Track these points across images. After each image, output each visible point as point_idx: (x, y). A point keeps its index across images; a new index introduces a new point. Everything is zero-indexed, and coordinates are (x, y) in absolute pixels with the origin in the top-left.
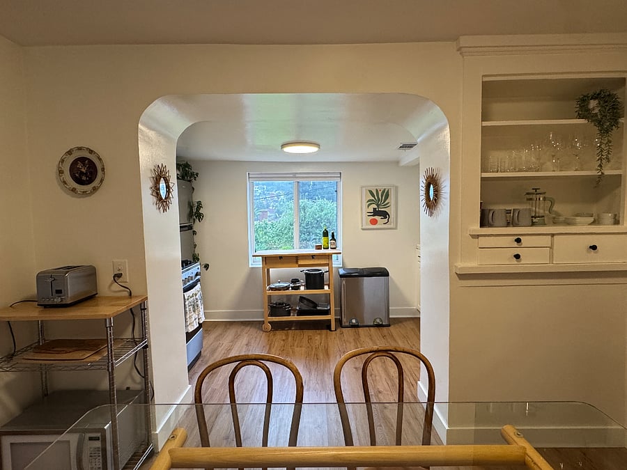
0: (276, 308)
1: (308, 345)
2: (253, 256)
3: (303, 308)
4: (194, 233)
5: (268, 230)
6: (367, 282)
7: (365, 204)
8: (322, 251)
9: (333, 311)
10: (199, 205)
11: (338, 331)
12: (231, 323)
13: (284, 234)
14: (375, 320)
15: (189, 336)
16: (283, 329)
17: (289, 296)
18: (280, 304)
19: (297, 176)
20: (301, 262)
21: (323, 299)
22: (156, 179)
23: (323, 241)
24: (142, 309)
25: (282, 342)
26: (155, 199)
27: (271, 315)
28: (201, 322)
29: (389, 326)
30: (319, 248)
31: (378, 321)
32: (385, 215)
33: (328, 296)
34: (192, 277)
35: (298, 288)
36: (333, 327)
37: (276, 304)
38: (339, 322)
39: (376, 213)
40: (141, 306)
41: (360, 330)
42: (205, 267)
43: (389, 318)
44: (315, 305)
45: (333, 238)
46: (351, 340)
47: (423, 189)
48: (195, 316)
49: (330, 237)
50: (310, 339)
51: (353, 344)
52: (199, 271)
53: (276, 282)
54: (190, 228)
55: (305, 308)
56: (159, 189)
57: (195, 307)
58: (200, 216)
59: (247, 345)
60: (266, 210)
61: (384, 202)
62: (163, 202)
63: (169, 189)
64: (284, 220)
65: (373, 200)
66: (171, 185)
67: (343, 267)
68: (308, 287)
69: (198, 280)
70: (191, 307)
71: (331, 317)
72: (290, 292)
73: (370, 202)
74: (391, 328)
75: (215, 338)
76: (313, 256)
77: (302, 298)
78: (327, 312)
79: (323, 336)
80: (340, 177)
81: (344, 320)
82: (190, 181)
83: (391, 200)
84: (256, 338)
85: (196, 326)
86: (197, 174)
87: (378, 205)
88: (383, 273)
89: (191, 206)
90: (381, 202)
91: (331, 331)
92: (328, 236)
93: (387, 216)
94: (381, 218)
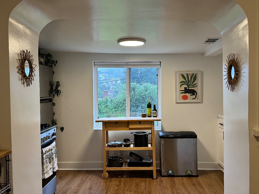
0: (112, 161)
1: (136, 190)
2: (96, 121)
3: (133, 161)
4: (54, 104)
5: (108, 104)
6: (180, 142)
7: (178, 85)
8: (147, 118)
9: (154, 164)
10: (58, 84)
11: (159, 179)
12: (79, 172)
13: (119, 107)
14: (187, 171)
15: (45, 182)
16: (117, 177)
17: (122, 152)
18: (115, 157)
19: (129, 64)
20: (131, 126)
21: (147, 154)
22: (22, 61)
23: (147, 111)
24: (6, 161)
25: (116, 187)
26: (20, 76)
27: (109, 165)
28: (55, 171)
29: (197, 176)
30: (144, 116)
31: (189, 172)
32: (193, 92)
33: (150, 152)
34: (49, 137)
35: (128, 146)
36: (155, 176)
37: (112, 157)
38: (159, 172)
39: (186, 91)
40: (6, 158)
41: (176, 179)
42: (61, 129)
43: (197, 170)
44: (141, 159)
45: (155, 109)
46: (169, 187)
47: (226, 70)
48: (50, 166)
50: (137, 185)
51: (170, 190)
52: (55, 132)
53: (112, 141)
54: (51, 100)
55: (133, 160)
56: (24, 69)
57: (51, 159)
58: (58, 92)
59: (89, 189)
60: (108, 91)
61: (193, 83)
62: (27, 79)
63: (32, 69)
64: (120, 97)
65: (184, 82)
66: (33, 66)
67: (162, 131)
68: (136, 145)
69: (54, 139)
70: (48, 159)
71: (153, 168)
72: (123, 148)
73: (182, 83)
74: (200, 178)
75: (66, 183)
76: (140, 122)
77: (132, 153)
78: (150, 165)
79: (147, 183)
80: (160, 65)
81: (163, 171)
82: (51, 67)
83: (198, 81)
84: (97, 183)
85: (51, 173)
86: (56, 62)
87: (188, 85)
88: (192, 136)
89: (51, 84)
90: (190, 83)
91: (153, 179)
92: (151, 108)
93: (195, 93)
94: (191, 95)
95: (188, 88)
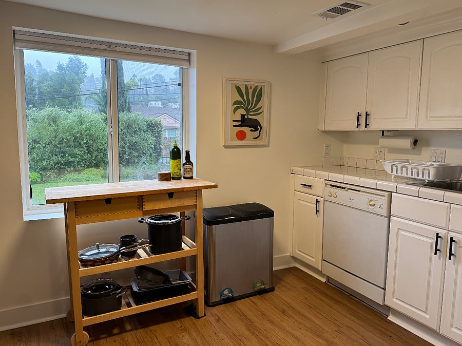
3: (146, 288)
7: (230, 108)
8: (172, 184)
11: (209, 314)
14: (256, 284)
19: (116, 49)
27: (87, 312)
30: (165, 177)
31: (259, 285)
33: (190, 259)
36: (201, 311)
39: (244, 122)
44: (168, 279)
45: (188, 161)
49: (183, 160)
55: (149, 287)
61: (256, 105)
65: (240, 102)
68: (155, 251)
71: (198, 295)
73: (237, 105)
76: (170, 194)
77: (142, 270)
80: (189, 61)
83: (265, 102)
87: (247, 110)
88: (262, 213)
90: (251, 106)
91: (199, 318)
92: (180, 159)
93: (259, 127)
94: (251, 131)
95: (247, 116)
